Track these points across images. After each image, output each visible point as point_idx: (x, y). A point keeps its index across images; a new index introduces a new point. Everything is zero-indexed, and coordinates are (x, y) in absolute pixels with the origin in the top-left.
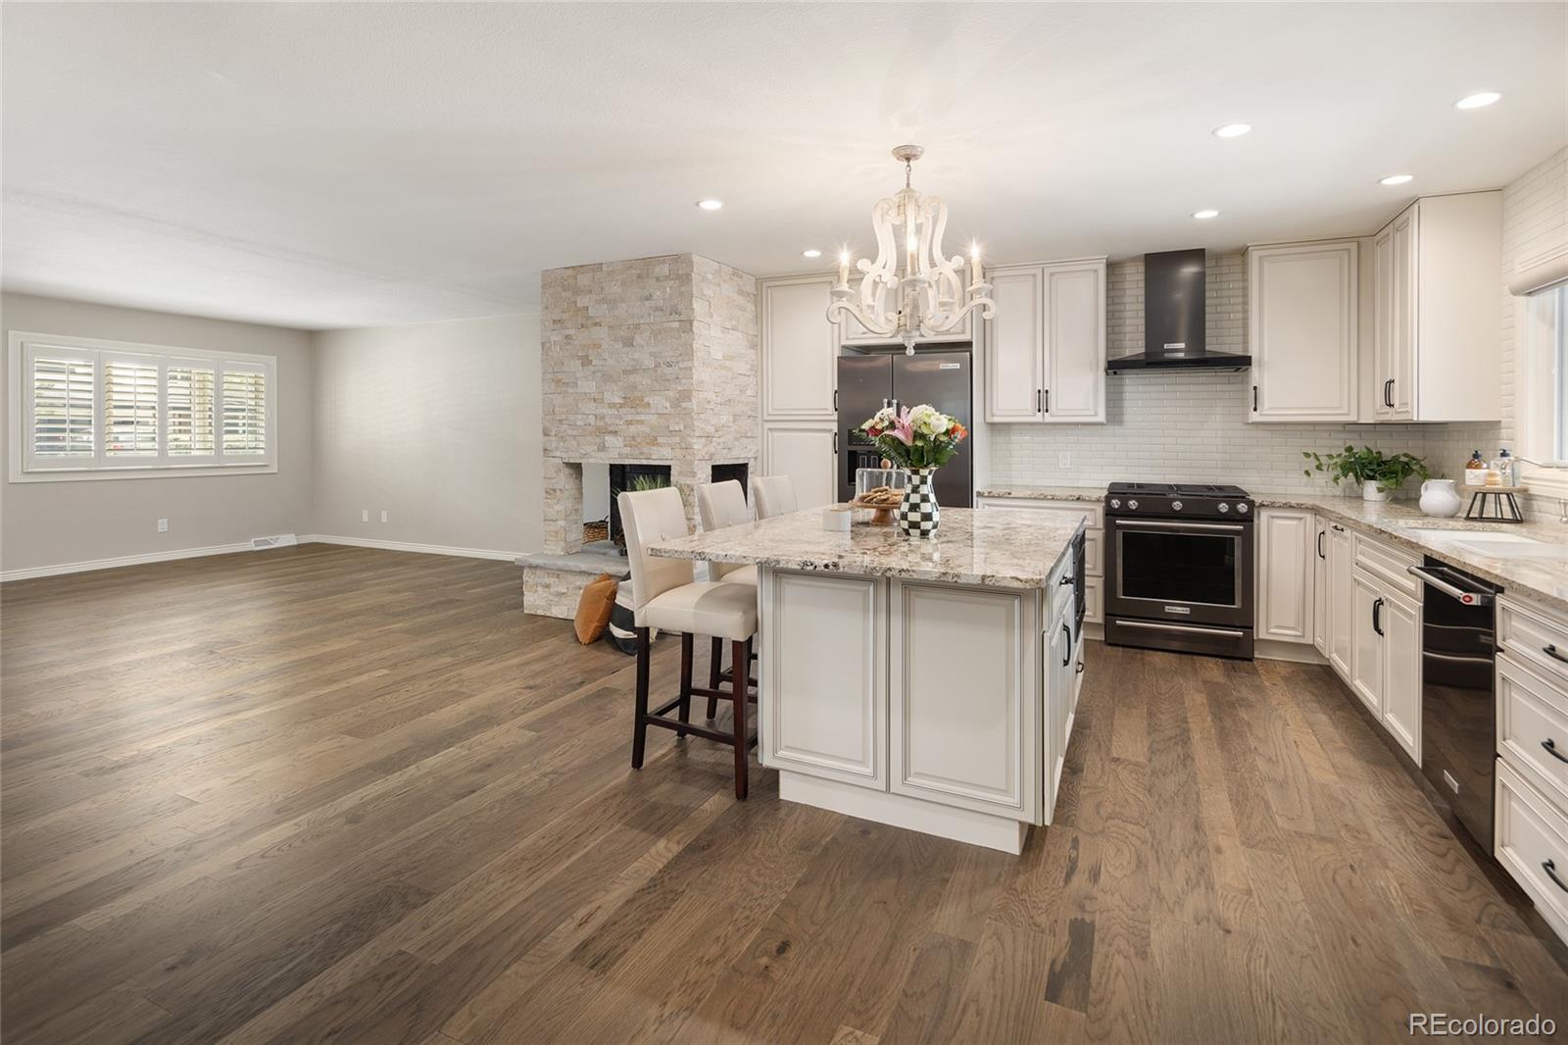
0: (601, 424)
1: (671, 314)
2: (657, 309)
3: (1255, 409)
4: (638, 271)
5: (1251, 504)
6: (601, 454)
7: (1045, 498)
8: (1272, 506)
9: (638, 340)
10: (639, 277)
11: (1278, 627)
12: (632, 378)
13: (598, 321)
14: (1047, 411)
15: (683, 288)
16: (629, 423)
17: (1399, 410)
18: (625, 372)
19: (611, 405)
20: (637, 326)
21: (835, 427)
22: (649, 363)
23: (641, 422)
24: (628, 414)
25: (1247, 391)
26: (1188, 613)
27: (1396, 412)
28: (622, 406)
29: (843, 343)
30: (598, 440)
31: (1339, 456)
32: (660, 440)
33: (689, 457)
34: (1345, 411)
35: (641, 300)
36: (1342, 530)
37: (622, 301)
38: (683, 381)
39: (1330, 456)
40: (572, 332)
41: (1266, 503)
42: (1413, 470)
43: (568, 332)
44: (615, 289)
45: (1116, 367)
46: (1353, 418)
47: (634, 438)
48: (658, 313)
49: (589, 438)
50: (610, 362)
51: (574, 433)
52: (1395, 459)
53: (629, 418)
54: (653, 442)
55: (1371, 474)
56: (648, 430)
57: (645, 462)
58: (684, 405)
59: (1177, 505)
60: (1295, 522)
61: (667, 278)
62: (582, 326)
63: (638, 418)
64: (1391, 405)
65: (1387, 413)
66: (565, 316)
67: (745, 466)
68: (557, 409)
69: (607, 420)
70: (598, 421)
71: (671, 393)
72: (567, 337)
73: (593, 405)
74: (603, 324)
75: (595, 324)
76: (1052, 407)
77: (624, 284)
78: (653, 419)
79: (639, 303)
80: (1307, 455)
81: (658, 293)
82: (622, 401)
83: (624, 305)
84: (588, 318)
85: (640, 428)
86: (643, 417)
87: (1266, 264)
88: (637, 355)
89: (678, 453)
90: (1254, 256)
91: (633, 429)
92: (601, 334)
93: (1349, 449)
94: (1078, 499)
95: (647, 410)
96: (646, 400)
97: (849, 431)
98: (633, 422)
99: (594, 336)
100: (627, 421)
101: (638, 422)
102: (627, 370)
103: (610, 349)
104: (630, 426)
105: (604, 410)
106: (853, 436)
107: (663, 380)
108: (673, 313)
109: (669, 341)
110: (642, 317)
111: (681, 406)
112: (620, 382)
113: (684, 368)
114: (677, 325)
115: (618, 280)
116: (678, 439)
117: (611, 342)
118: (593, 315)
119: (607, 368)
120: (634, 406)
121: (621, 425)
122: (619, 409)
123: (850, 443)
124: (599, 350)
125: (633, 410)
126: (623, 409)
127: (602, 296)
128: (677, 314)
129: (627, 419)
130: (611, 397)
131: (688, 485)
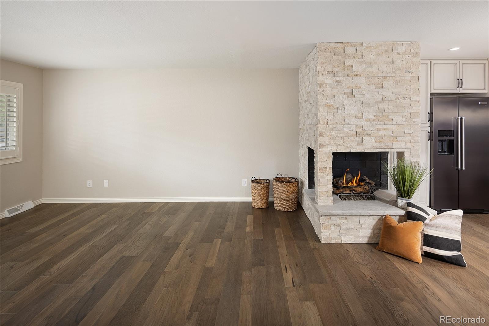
0: (361, 130)
1: (406, 72)
2: (398, 69)
4: (386, 48)
6: (360, 147)
9: (385, 84)
10: (386, 51)
12: (380, 105)
13: (359, 73)
15: (413, 59)
18: (377, 102)
19: (366, 120)
20: (385, 78)
22: (393, 97)
23: (387, 129)
24: (379, 124)
28: (374, 120)
30: (358, 139)
32: (398, 138)
33: (416, 147)
35: (387, 63)
37: (375, 63)
38: (414, 107)
40: (341, 78)
43: (338, 79)
44: (372, 57)
47: (382, 138)
48: (398, 72)
49: (352, 138)
50: (367, 96)
51: (342, 135)
53: (379, 127)
54: (395, 139)
56: (391, 133)
57: (388, 150)
58: (414, 120)
61: (403, 53)
62: (348, 75)
63: (385, 126)
66: (336, 69)
68: (329, 122)
69: (364, 128)
70: (358, 129)
71: (405, 114)
72: (337, 81)
73: (354, 120)
74: (362, 75)
75: (357, 75)
77: (377, 54)
78: (394, 127)
79: (386, 65)
81: (399, 61)
82: (374, 118)
83: (376, 66)
84: (352, 72)
85: (385, 132)
86: (388, 126)
88: (384, 93)
89: (410, 145)
91: (381, 133)
92: (361, 81)
95: (390, 123)
96: (390, 117)
97: (438, 131)
98: (381, 129)
99: (356, 82)
100: (378, 128)
101: (384, 129)
102: (378, 101)
103: (367, 89)
104: (379, 131)
105: (363, 123)
106: (441, 133)
107: (400, 107)
108: (407, 72)
109: (405, 86)
110: (390, 73)
111: (412, 121)
112: (373, 108)
113: (414, 101)
114: (409, 78)
115: (373, 52)
116: (409, 138)
117: (368, 85)
118: (356, 70)
119: (365, 99)
120: (382, 120)
121: (374, 130)
122: (373, 122)
123: (439, 136)
124: (360, 90)
125: (381, 123)
126: (375, 122)
127: (362, 60)
128: (410, 72)
129: (378, 127)
130: (367, 116)
131: (416, 162)
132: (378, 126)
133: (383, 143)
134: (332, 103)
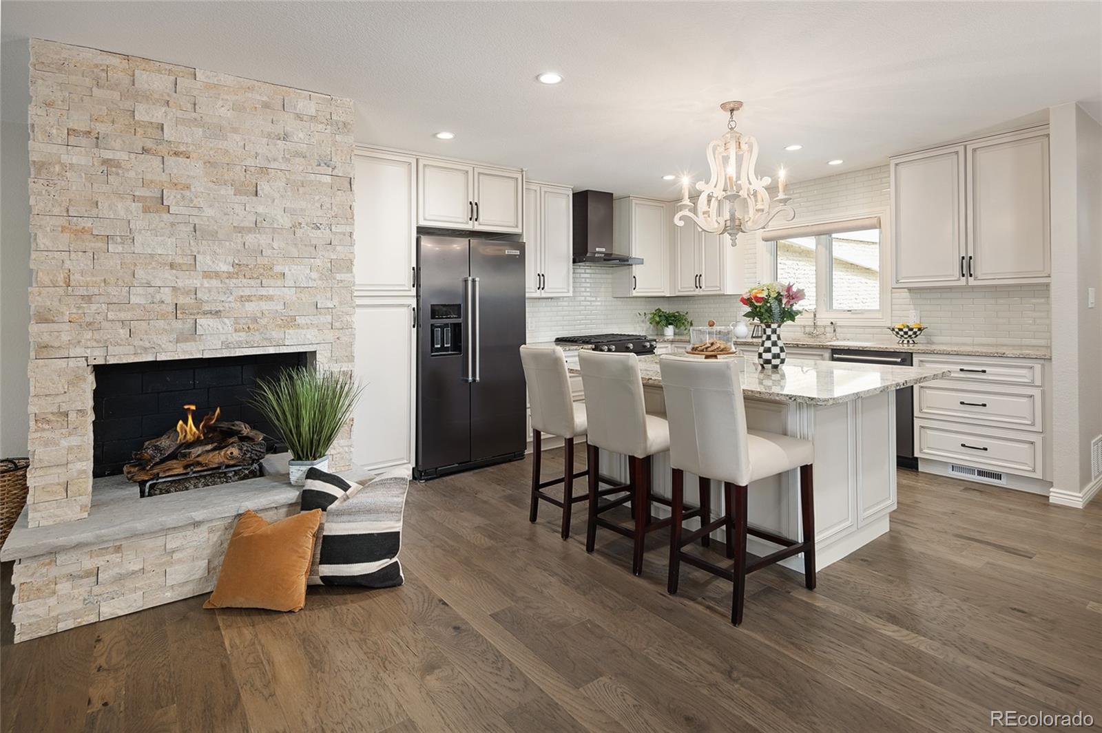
1: (319, 165)
2: (298, 154)
3: (635, 289)
4: (265, 98)
5: (655, 341)
9: (264, 188)
10: (266, 106)
12: (250, 239)
13: (182, 148)
14: (543, 289)
15: (338, 138)
16: (249, 299)
18: (239, 230)
19: (207, 275)
20: (264, 171)
22: (285, 221)
23: (270, 298)
24: (245, 286)
27: (703, 291)
28: (230, 276)
32: (300, 320)
33: (344, 339)
34: (663, 290)
35: (269, 135)
37: (235, 130)
38: (338, 248)
40: (121, 156)
43: (108, 155)
44: (224, 112)
47: (255, 320)
48: (298, 160)
49: (161, 324)
50: (209, 212)
51: (124, 316)
53: (247, 292)
54: (290, 322)
56: (280, 307)
57: (272, 351)
58: (338, 277)
61: (313, 118)
62: (145, 150)
63: (263, 292)
66: (101, 128)
68: (76, 278)
69: (200, 296)
70: (181, 297)
71: (318, 262)
72: (105, 162)
73: (168, 274)
74: (193, 155)
75: (176, 154)
76: (546, 287)
77: (238, 108)
78: (290, 294)
79: (264, 141)
81: (301, 135)
82: (231, 269)
83: (237, 137)
84: (159, 141)
85: (265, 306)
86: (271, 292)
88: (261, 209)
89: (330, 335)
91: (251, 307)
92: (192, 170)
95: (279, 283)
96: (278, 269)
97: (432, 305)
98: (253, 298)
99: (175, 171)
100: (242, 297)
101: (261, 298)
102: (243, 228)
103: (209, 194)
104: (247, 303)
105: (195, 281)
106: (435, 312)
107: (306, 245)
108: (322, 165)
109: (317, 198)
110: (275, 160)
111: (335, 279)
112: (228, 244)
113: (340, 233)
114: (328, 179)
115: (227, 100)
116: (329, 318)
117: (212, 185)
118: (172, 139)
119: (202, 220)
120: (255, 276)
121: (230, 302)
122: (227, 281)
123: (433, 317)
124: (187, 193)
125: (252, 282)
126: (234, 281)
127: (194, 115)
128: (328, 166)
129: (242, 294)
130: (210, 263)
131: (345, 373)
132: (243, 291)
133: (257, 333)
134: (88, 224)
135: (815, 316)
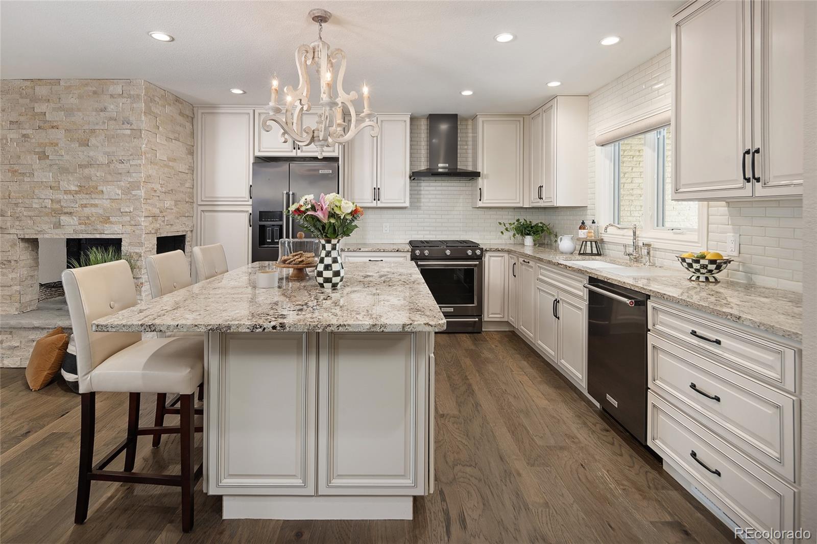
0: (58, 206)
1: (123, 124)
2: (111, 119)
3: (480, 200)
4: (94, 89)
5: (482, 249)
6: (57, 231)
7: (380, 251)
8: (490, 250)
9: (93, 141)
10: (95, 93)
11: (492, 314)
12: (87, 171)
13: (55, 124)
14: (379, 200)
15: (135, 105)
16: (85, 206)
17: (545, 201)
18: (80, 166)
19: (67, 192)
20: (93, 131)
21: (250, 210)
22: (103, 159)
23: (96, 206)
24: (83, 199)
25: (476, 190)
26: (452, 311)
27: (544, 202)
28: (77, 193)
29: (258, 154)
30: (54, 219)
31: (514, 223)
32: (112, 219)
33: (137, 232)
34: (518, 201)
35: (96, 111)
36: (529, 262)
37: (79, 110)
38: (133, 174)
39: (510, 224)
40: (29, 132)
41: (488, 249)
42: (545, 230)
43: (25, 132)
44: (72, 100)
45: (415, 176)
46: (520, 205)
47: (88, 218)
48: (112, 122)
49: (45, 218)
50: (66, 157)
51: (30, 214)
52: (537, 225)
53: (85, 202)
54: (107, 220)
55: (529, 232)
56: (101, 211)
57: (98, 236)
58: (134, 192)
59: (448, 252)
60: (500, 258)
61: (120, 95)
62: (40, 128)
63: (92, 202)
64: (541, 198)
65: (539, 202)
66: (22, 119)
67: (183, 237)
68: (13, 194)
69: (62, 204)
70: (54, 204)
71: (122, 184)
72: (24, 136)
73: (49, 191)
74: (60, 127)
75: (53, 127)
76: (382, 198)
77: (80, 97)
78: (107, 203)
79: (94, 113)
80: (500, 223)
81: (112, 107)
82: (77, 189)
83: (80, 113)
84: (46, 122)
85: (94, 210)
86: (97, 202)
87: (485, 125)
88: (91, 154)
89: (129, 229)
90: (480, 120)
91: (87, 211)
92: (59, 135)
93: (518, 220)
94: (398, 251)
95: (101, 196)
96: (100, 188)
97: (260, 212)
98: (88, 205)
99: (51, 136)
100: (82, 204)
101: (92, 205)
102: (82, 165)
103: (66, 147)
104: (84, 208)
105: (60, 196)
106: (263, 215)
107: (115, 173)
108: (126, 123)
109: (121, 144)
110: (97, 124)
111: (131, 194)
112: (75, 174)
113: (135, 165)
114: (128, 132)
115: (75, 93)
116: (128, 218)
117: (68, 142)
118: (50, 120)
119: (63, 162)
120: (88, 192)
121: (76, 207)
122: (75, 195)
123: (260, 220)
124: (56, 148)
125: (87, 196)
126: (78, 195)
127: (60, 105)
128: (128, 124)
129: (82, 203)
130: (67, 186)
131: (137, 253)
132: (83, 201)
133: (90, 226)
134: (17, 167)
135: (635, 233)
